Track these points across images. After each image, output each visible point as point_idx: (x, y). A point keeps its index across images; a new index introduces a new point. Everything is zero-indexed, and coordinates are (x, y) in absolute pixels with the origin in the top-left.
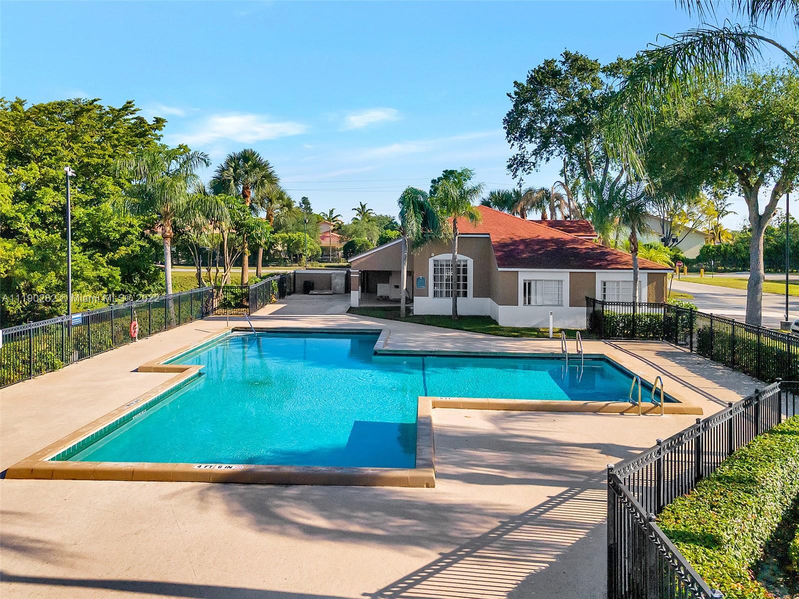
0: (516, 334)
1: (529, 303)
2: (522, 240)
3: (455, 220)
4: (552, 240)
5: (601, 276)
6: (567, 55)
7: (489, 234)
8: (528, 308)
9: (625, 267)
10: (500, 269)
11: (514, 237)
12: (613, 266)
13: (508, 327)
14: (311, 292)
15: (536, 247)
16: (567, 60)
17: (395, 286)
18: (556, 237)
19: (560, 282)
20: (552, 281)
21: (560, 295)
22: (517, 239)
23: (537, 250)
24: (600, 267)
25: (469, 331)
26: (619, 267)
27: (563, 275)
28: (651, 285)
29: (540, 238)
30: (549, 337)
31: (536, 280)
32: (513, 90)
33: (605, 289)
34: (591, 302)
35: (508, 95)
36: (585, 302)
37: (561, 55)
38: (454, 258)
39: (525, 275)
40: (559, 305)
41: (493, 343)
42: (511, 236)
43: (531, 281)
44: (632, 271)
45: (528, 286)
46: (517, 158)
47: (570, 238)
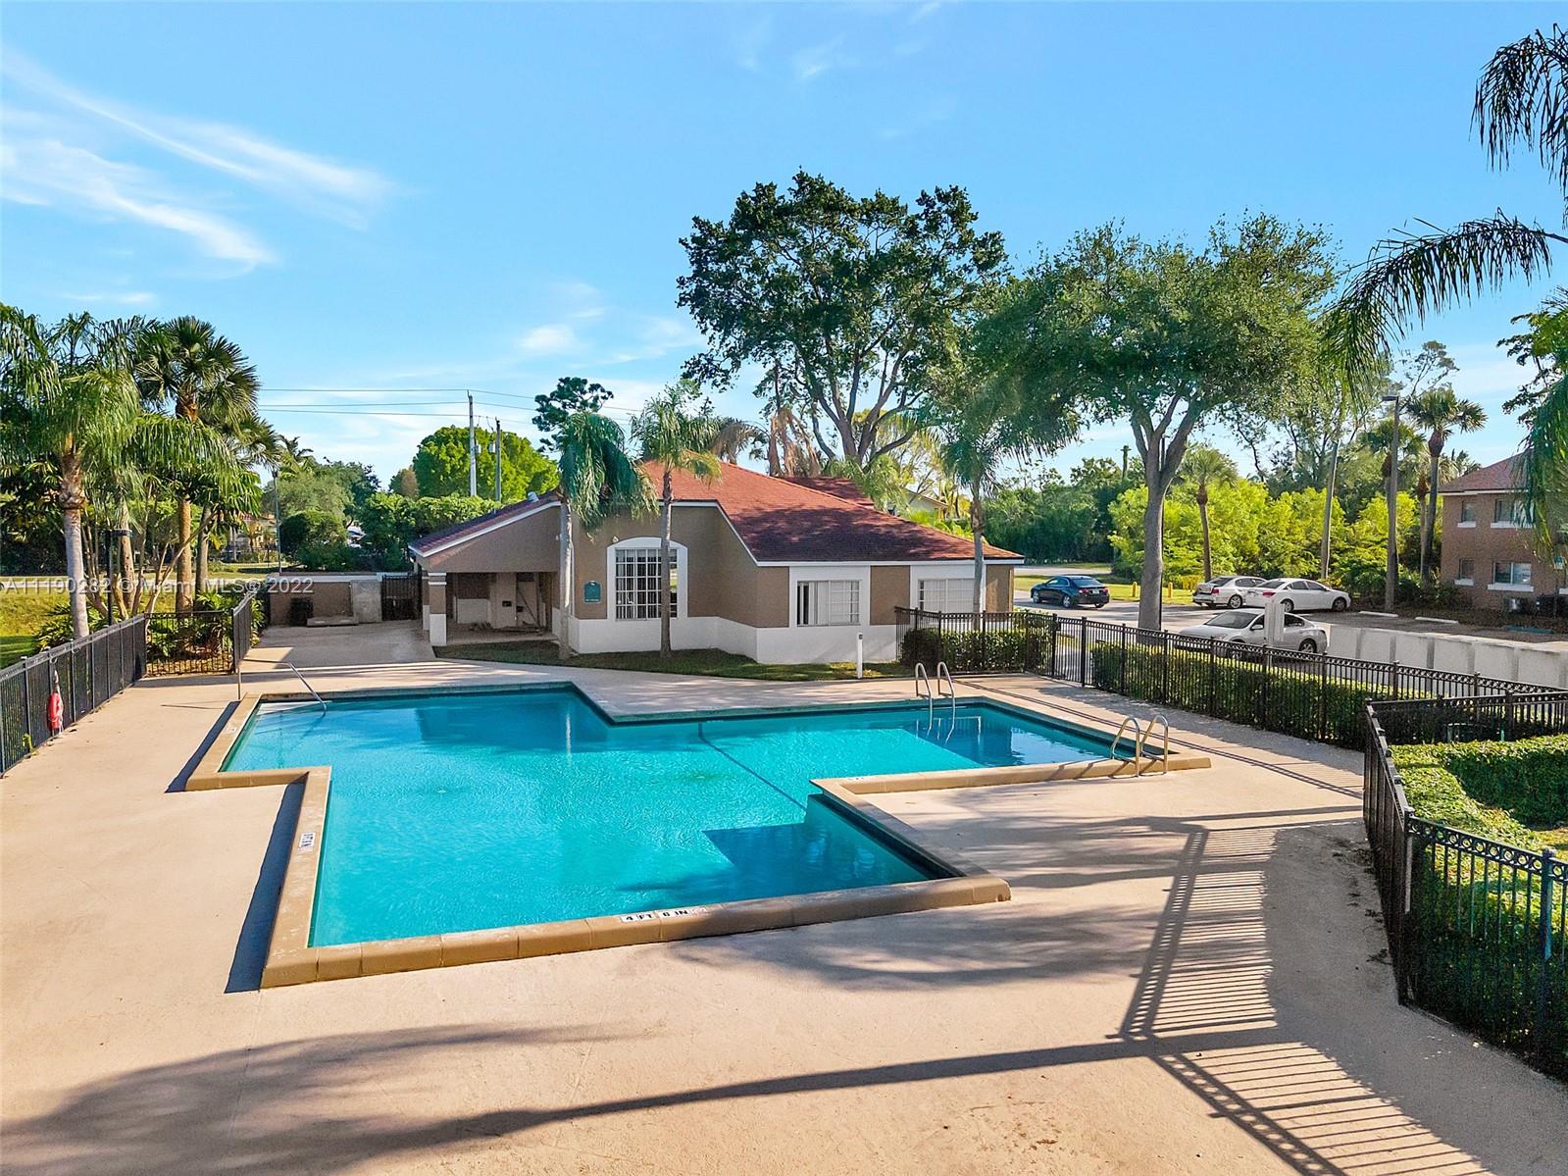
0: (801, 675)
1: (806, 622)
2: (777, 511)
3: (666, 475)
4: (825, 512)
5: (919, 571)
6: (801, 179)
7: (716, 501)
8: (805, 629)
9: (954, 556)
10: (760, 564)
11: (762, 506)
12: (937, 555)
13: (781, 666)
14: (310, 621)
15: (807, 524)
16: (802, 188)
17: (504, 602)
18: (828, 506)
19: (855, 584)
20: (842, 581)
21: (855, 607)
22: (769, 510)
23: (808, 531)
24: (916, 557)
25: (717, 675)
26: (947, 555)
27: (859, 572)
28: (991, 584)
29: (804, 508)
30: (856, 678)
31: (816, 582)
32: (690, 231)
33: (922, 593)
34: (902, 613)
35: (681, 241)
36: (894, 615)
37: (794, 178)
38: (665, 545)
39: (800, 572)
40: (851, 623)
41: (782, 692)
42: (756, 504)
43: (808, 582)
44: (973, 562)
45: (804, 590)
46: (699, 361)
47: (852, 508)
